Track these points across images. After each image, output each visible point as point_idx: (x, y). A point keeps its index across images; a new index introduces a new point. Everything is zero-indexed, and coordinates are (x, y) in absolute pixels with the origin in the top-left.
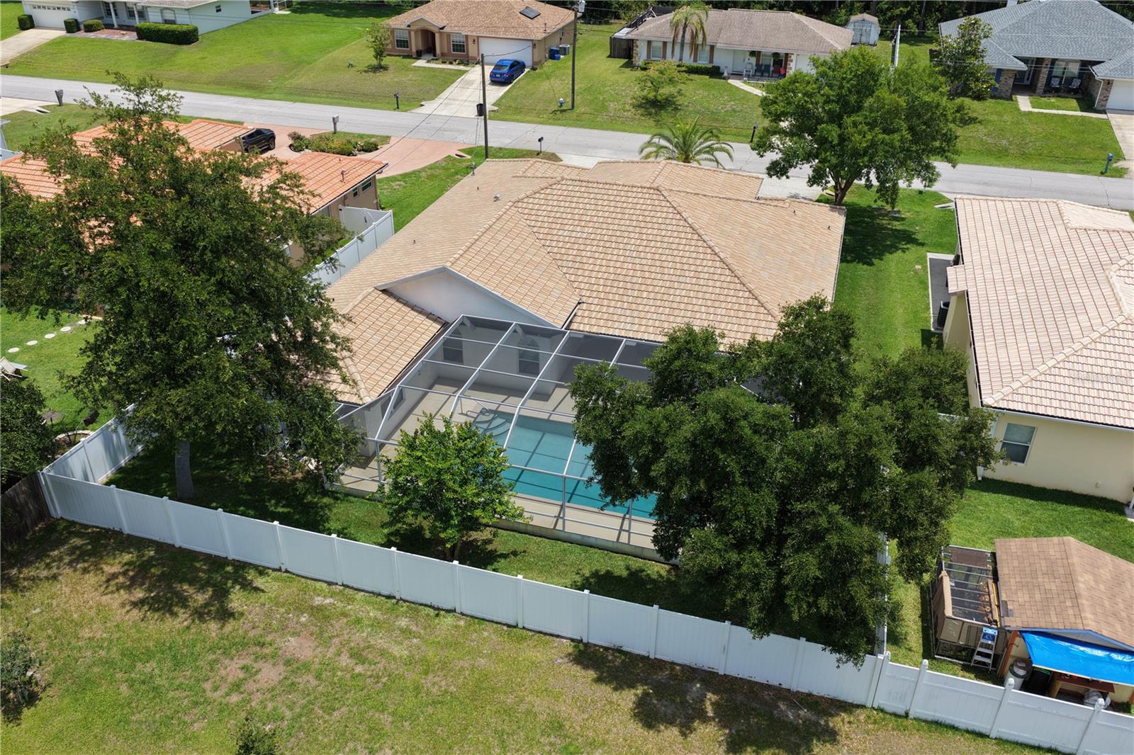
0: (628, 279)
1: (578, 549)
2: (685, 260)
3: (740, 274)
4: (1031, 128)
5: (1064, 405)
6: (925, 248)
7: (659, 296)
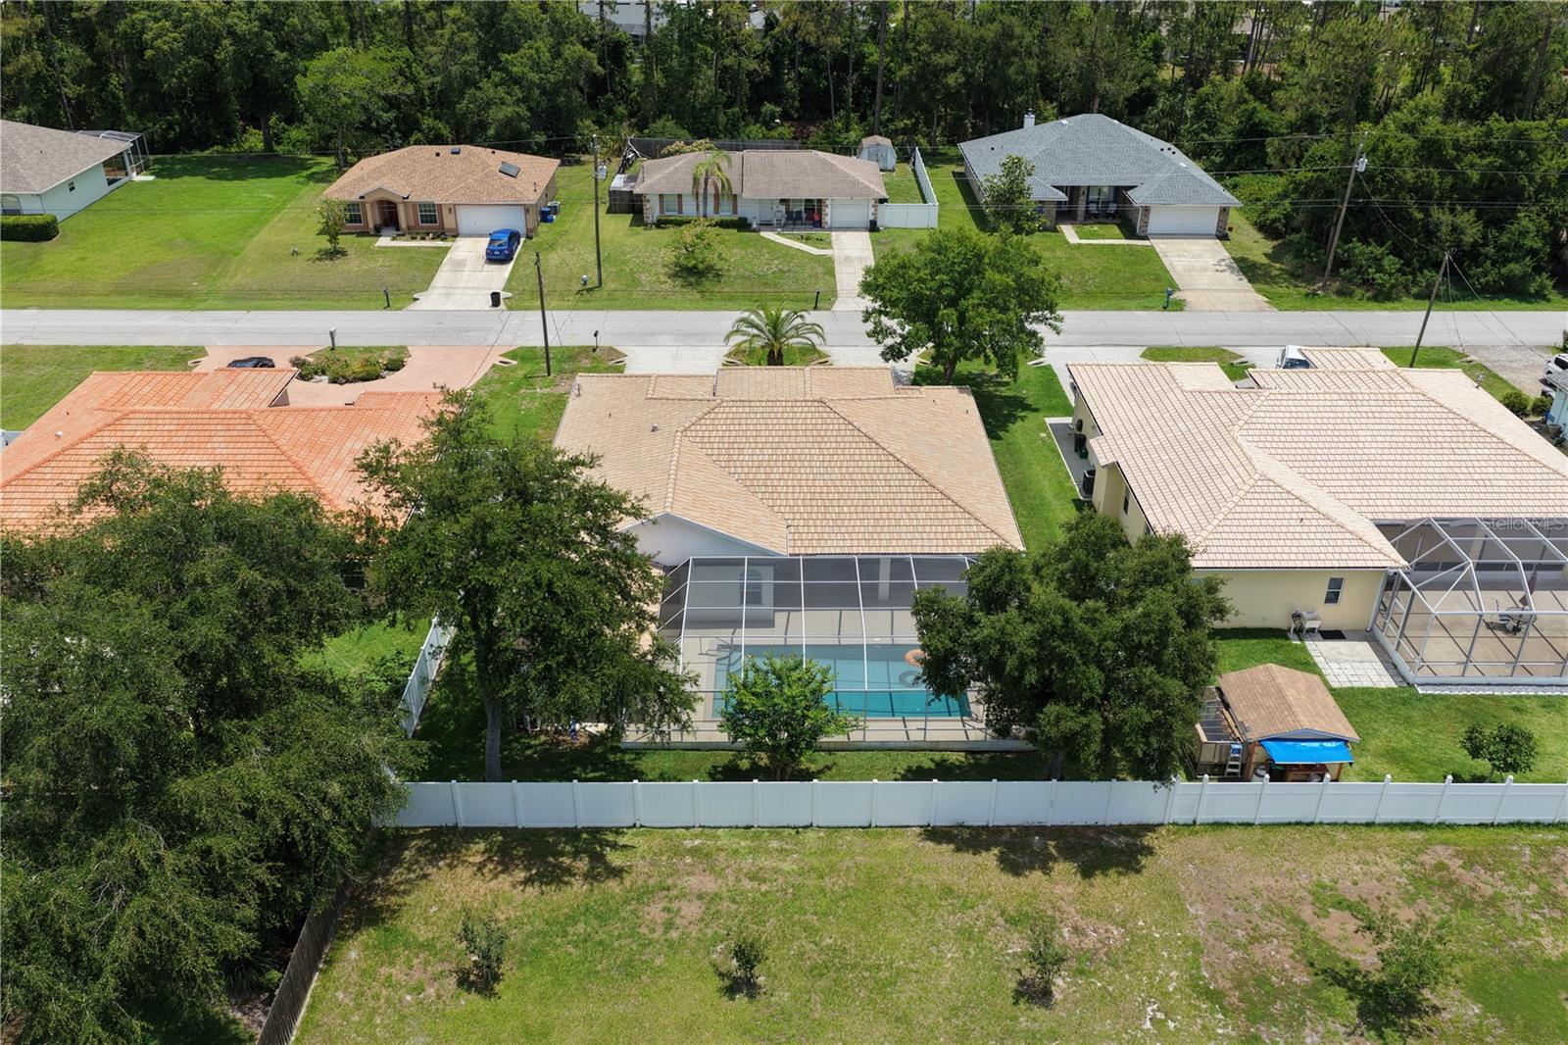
0: (824, 496)
1: (881, 754)
2: (871, 470)
3: (926, 476)
4: (1087, 263)
5: (1234, 557)
6: (1041, 414)
7: (859, 509)
